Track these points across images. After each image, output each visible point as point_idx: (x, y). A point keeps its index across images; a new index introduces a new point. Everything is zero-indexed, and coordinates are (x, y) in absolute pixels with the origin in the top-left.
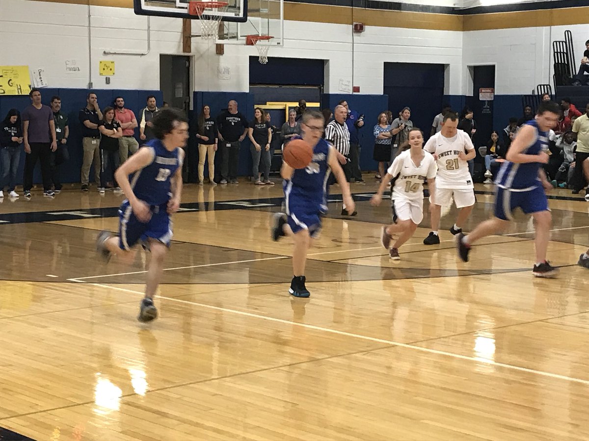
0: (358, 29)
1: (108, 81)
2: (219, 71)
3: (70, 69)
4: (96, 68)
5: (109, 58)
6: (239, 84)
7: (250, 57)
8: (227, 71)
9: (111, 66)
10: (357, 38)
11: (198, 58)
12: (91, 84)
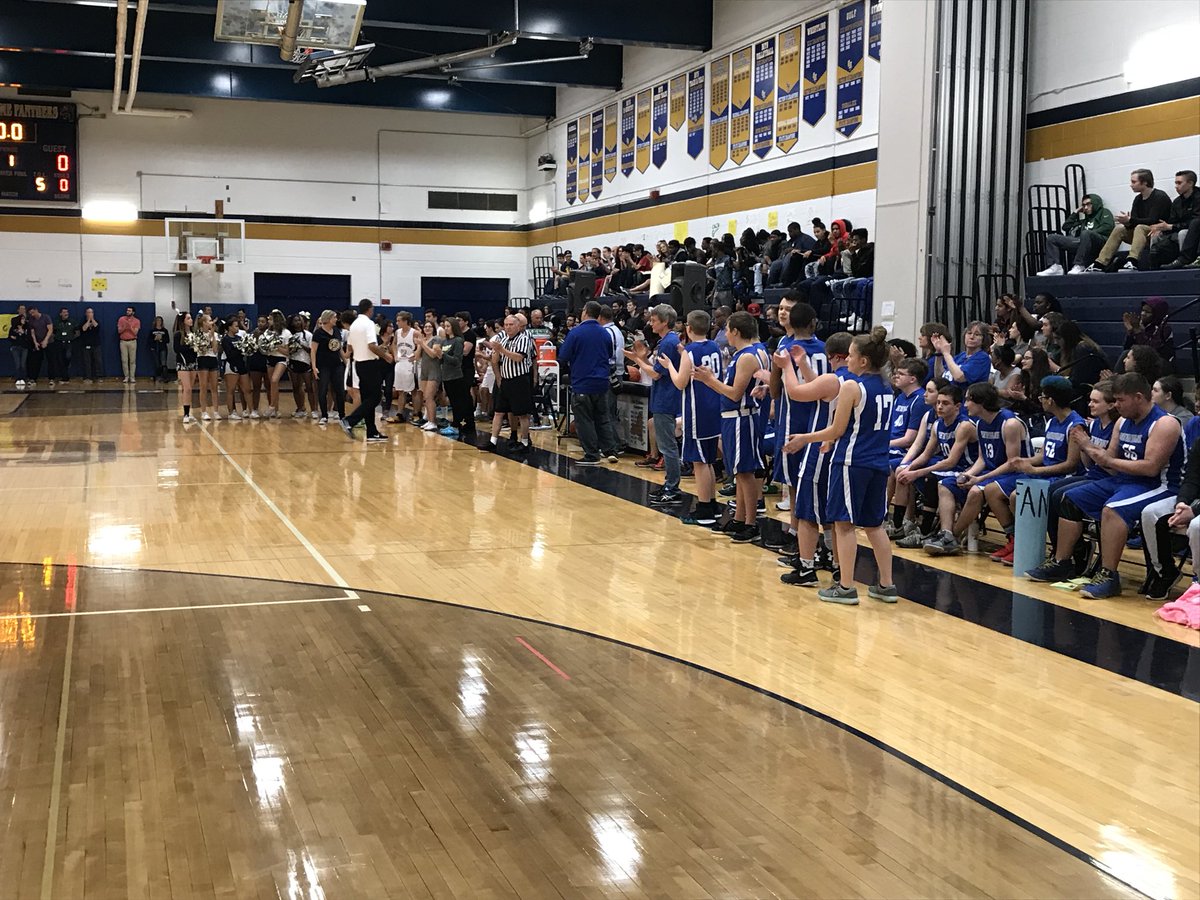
0: (387, 247)
1: (100, 295)
2: (219, 285)
3: (63, 286)
4: (88, 285)
5: (103, 276)
6: (242, 296)
7: (255, 274)
8: (229, 286)
9: (104, 283)
10: (385, 254)
11: (195, 276)
12: (82, 297)
